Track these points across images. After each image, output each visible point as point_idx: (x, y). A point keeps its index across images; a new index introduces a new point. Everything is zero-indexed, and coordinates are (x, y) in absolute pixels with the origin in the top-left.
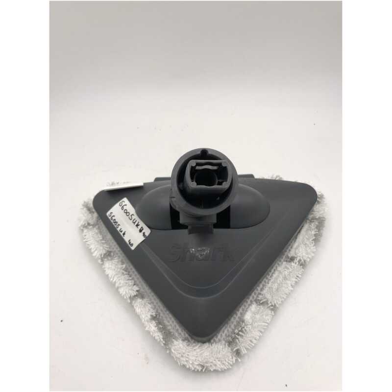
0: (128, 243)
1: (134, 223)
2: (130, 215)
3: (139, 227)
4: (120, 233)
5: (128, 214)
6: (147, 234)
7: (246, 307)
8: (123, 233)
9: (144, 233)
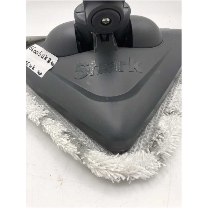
0: (37, 73)
1: (43, 57)
2: (39, 52)
3: (47, 59)
4: (30, 68)
5: (37, 53)
6: (55, 62)
7: (157, 120)
8: (32, 67)
9: (52, 63)
